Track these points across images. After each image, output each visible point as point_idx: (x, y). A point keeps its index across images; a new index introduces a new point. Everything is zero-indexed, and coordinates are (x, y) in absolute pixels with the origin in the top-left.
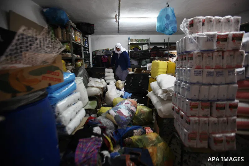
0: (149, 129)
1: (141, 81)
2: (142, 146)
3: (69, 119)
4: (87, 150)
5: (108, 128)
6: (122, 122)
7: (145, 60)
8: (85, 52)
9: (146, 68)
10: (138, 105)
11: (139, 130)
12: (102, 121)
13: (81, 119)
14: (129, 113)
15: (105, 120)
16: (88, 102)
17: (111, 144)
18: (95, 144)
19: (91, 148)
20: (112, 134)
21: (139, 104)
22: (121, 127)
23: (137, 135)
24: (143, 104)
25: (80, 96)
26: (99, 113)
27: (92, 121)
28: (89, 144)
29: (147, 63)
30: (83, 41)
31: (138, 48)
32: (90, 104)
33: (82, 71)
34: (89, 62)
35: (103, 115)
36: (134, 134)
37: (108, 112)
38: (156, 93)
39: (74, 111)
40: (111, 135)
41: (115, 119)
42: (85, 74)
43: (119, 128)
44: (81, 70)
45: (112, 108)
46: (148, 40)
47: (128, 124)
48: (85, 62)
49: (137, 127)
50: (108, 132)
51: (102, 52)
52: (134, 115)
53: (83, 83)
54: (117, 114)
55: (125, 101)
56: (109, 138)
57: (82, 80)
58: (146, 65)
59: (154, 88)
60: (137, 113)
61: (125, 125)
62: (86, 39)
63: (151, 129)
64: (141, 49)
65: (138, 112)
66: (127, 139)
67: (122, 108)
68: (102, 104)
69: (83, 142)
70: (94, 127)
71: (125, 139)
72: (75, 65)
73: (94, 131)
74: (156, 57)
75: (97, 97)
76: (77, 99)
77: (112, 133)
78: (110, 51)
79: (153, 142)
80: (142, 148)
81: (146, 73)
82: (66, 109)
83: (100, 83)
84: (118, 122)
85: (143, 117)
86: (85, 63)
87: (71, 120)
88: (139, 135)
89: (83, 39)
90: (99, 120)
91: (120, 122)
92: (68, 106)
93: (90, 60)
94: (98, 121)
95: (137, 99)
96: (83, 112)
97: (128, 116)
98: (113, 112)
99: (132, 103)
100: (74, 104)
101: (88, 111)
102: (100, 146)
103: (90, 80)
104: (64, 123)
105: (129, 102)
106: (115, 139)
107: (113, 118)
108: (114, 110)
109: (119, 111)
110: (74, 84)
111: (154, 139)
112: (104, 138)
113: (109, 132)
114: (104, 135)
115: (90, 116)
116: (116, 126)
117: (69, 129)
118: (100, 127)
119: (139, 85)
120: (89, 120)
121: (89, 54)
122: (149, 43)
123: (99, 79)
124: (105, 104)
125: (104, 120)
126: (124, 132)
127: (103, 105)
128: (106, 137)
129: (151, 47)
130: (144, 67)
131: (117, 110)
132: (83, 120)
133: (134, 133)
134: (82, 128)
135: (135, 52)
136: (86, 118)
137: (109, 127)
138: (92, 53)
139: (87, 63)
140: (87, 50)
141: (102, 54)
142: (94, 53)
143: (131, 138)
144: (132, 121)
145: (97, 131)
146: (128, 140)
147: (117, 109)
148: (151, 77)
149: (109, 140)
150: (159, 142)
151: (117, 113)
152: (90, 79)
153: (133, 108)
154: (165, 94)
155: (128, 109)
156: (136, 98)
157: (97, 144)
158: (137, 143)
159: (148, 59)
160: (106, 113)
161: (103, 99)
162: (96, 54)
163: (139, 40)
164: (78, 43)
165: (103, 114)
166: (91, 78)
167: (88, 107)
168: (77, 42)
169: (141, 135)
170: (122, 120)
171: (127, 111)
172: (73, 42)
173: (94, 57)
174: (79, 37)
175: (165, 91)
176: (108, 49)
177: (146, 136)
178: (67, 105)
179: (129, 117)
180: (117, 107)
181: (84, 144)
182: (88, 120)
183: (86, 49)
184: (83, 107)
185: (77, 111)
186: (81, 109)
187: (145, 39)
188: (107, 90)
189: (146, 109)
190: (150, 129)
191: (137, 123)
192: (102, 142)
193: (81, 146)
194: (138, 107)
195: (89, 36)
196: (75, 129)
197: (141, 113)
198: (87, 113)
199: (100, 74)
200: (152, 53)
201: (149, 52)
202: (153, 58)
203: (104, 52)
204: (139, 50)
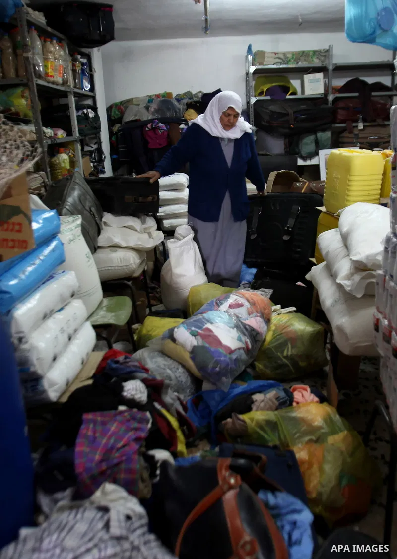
0: (304, 393)
1: (291, 222)
2: (277, 443)
3: (51, 356)
4: (106, 444)
5: (168, 386)
6: (218, 369)
7: (312, 138)
8: (80, 113)
9: (317, 167)
10: (275, 311)
11: (272, 394)
12: (150, 365)
13: (85, 356)
14: (239, 340)
15: (161, 361)
16: (101, 302)
17: (179, 434)
18: (129, 429)
19: (120, 438)
20: (181, 403)
21: (279, 306)
22: (214, 384)
23: (262, 409)
24: (294, 309)
25: (77, 284)
26: (140, 338)
27: (117, 362)
28: (113, 427)
29: (319, 146)
30: (74, 71)
31: (286, 89)
32: (110, 309)
33: (76, 193)
34: (100, 151)
35: (153, 344)
36: (254, 407)
37: (171, 336)
38: (333, 272)
39: (62, 331)
40: (181, 409)
41: (193, 358)
42: (88, 205)
43: (206, 386)
44: (74, 189)
45: (182, 320)
46: (326, 53)
47: (237, 374)
48: (82, 150)
49: (263, 386)
50: (169, 397)
51: (147, 108)
52: (259, 344)
53: (82, 238)
54: (201, 343)
55: (227, 297)
56: (172, 415)
57: (79, 229)
58: (317, 154)
59: (327, 253)
60: (269, 338)
61: (226, 376)
62: (85, 61)
63: (312, 392)
64: (299, 90)
65: (275, 338)
66: (229, 420)
67: (217, 320)
68: (150, 306)
69: (95, 422)
70: (126, 380)
71: (224, 422)
72: (49, 169)
73: (125, 394)
74: (357, 121)
75: (130, 283)
76: (69, 294)
77: (184, 402)
78: (176, 103)
79: (312, 430)
80: (275, 447)
81: (311, 190)
82: (39, 326)
83: (141, 232)
84: (202, 367)
85: (289, 351)
86: (83, 155)
87: (54, 359)
88: (270, 409)
89: (74, 65)
90: (139, 361)
91: (211, 366)
92: (46, 317)
93: (99, 143)
94: (137, 363)
95: (271, 291)
96: (88, 336)
97: (235, 350)
98: (184, 335)
99: (253, 303)
100: (59, 311)
101: (103, 332)
102: (143, 435)
103: (105, 223)
104: (38, 367)
105: (242, 300)
106: (195, 421)
107: (187, 357)
108: (188, 329)
109: (208, 333)
110: (55, 247)
111: (318, 421)
112: (156, 414)
113: (173, 399)
114: (157, 405)
115: (110, 347)
116: (197, 382)
117: (52, 385)
118: (144, 381)
119: (286, 238)
120: (109, 361)
121: (97, 117)
122: (331, 68)
123: (138, 217)
124: (160, 307)
125: (156, 362)
126: (223, 400)
127: (154, 309)
128: (164, 412)
129: (340, 82)
130: (308, 163)
131: (200, 328)
132: (88, 359)
133: (253, 402)
134: (90, 382)
135: (273, 108)
136: (99, 355)
137: (173, 383)
138: (109, 110)
139: (91, 152)
140: (89, 102)
141: (146, 116)
142: (115, 113)
143: (241, 417)
144: (252, 366)
145: (133, 393)
146: (233, 422)
147: (200, 324)
148: (323, 209)
149: (174, 423)
150: (334, 432)
151: (199, 337)
152: (103, 220)
153: (255, 322)
154: (357, 278)
155: (237, 327)
156: (269, 288)
157: (136, 429)
158: (261, 432)
159: (323, 131)
160: (163, 338)
161: (153, 288)
162: (122, 113)
163: (290, 56)
164: (57, 85)
165: (154, 340)
166: (108, 217)
167: (103, 317)
168: (53, 83)
169: (277, 409)
170: (218, 362)
171: (235, 333)
172: (38, 85)
173: (116, 128)
174: (61, 62)
175: (360, 267)
176: (169, 95)
177: (292, 411)
178: (41, 316)
179: (242, 351)
180: (200, 317)
181: (99, 428)
182: (105, 359)
183: (87, 100)
184: (88, 319)
185: (71, 331)
186: (82, 325)
187: (315, 52)
188: (165, 254)
189: (301, 326)
190: (309, 390)
191: (268, 371)
192: (150, 425)
193: (90, 433)
194: (275, 318)
195: (95, 49)
196: (68, 384)
197: (286, 339)
198: (99, 337)
199: (141, 199)
200: (343, 108)
201: (330, 105)
202: (344, 125)
203: (154, 107)
204: (288, 97)
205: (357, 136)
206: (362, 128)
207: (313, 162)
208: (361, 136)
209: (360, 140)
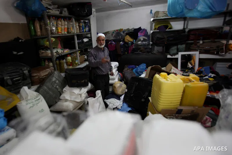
1: (146, 94)
7: (176, 47)
9: (177, 59)
29: (178, 51)
31: (167, 27)
42: (55, 85)
58: (178, 54)
62: (88, 21)
74: (199, 40)
83: (77, 95)
130: (173, 57)
135: (158, 35)
141: (111, 38)
148: (151, 100)
152: (64, 89)
159: (182, 44)
176: (121, 30)
199: (79, 81)
200: (193, 35)
201: (186, 33)
202: (192, 42)
203: (114, 35)
204: (167, 30)
205: (199, 47)
206: (202, 43)
207: (176, 57)
208: (201, 46)
209: (199, 48)
